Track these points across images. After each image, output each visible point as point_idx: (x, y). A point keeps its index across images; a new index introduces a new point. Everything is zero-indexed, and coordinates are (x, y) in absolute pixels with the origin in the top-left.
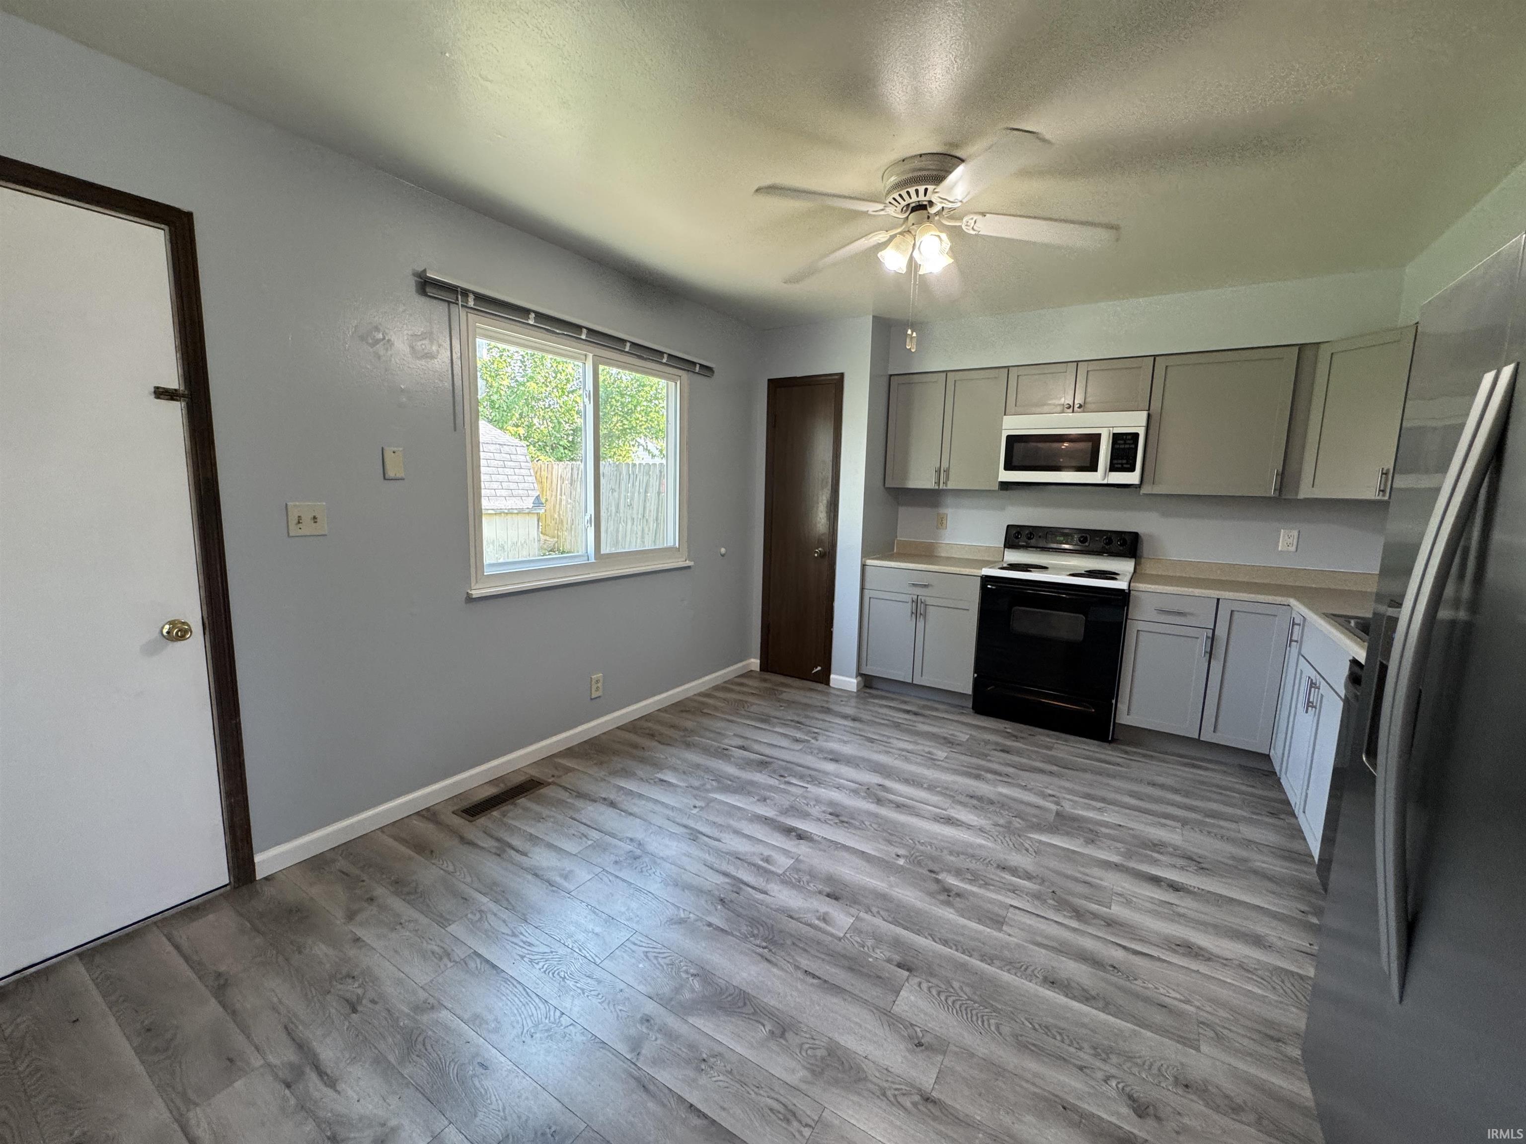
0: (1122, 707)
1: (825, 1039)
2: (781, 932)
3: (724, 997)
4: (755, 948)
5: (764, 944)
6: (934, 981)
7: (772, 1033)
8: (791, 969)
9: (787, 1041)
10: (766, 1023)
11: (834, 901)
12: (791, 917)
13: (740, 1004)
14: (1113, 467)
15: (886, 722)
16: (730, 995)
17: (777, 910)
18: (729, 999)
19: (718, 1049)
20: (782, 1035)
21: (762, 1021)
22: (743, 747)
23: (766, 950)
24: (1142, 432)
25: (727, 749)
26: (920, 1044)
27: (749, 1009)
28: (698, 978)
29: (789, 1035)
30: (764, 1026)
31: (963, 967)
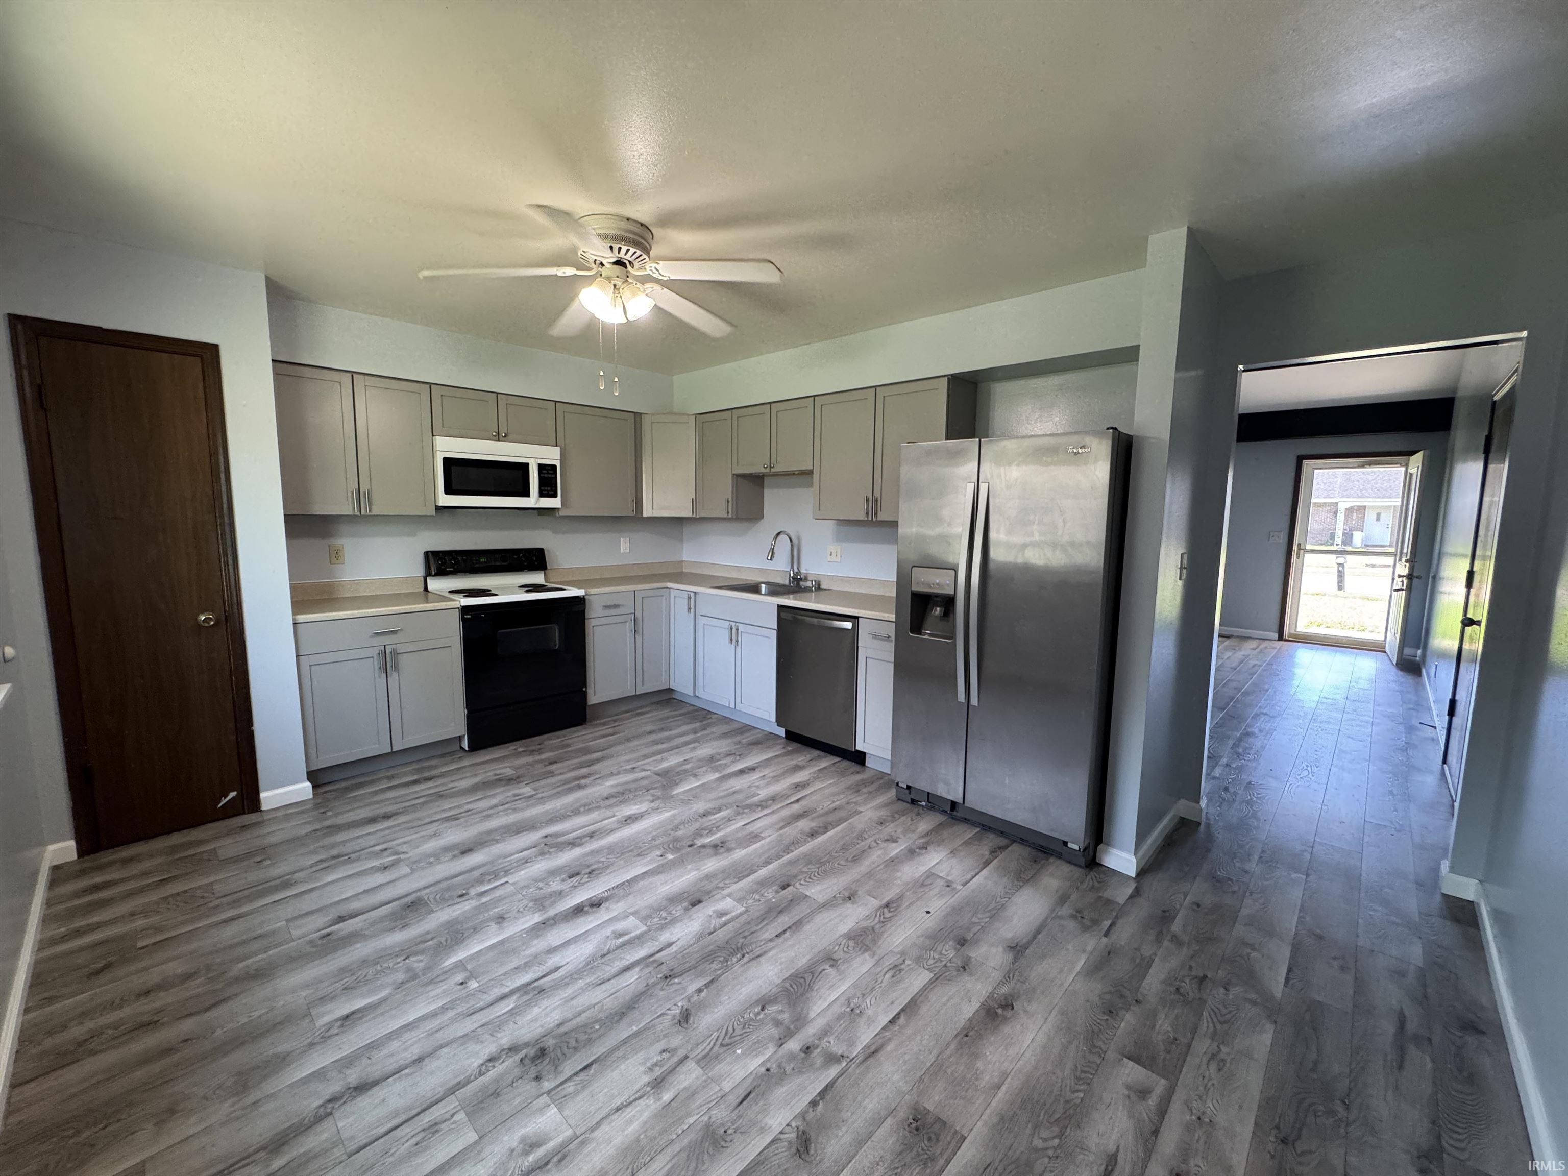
0: (590, 691)
1: (841, 939)
2: (727, 942)
3: (792, 990)
4: (742, 962)
5: (739, 956)
6: (799, 878)
7: (832, 966)
8: (771, 944)
9: (840, 959)
10: (822, 968)
11: (700, 905)
12: (711, 933)
13: (802, 980)
14: (542, 494)
15: (421, 800)
16: (791, 986)
17: (698, 940)
18: (795, 986)
19: (843, 1000)
20: (836, 961)
21: (820, 970)
22: (340, 917)
23: (747, 956)
24: (558, 464)
25: (329, 934)
26: (850, 898)
27: (808, 977)
28: (767, 1006)
29: (835, 956)
30: (824, 970)
31: (791, 863)
